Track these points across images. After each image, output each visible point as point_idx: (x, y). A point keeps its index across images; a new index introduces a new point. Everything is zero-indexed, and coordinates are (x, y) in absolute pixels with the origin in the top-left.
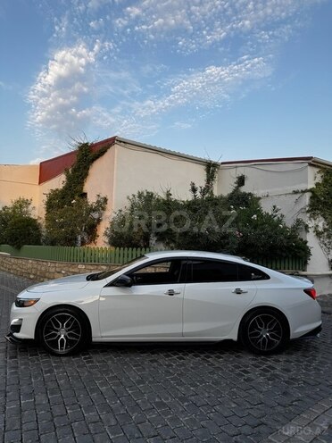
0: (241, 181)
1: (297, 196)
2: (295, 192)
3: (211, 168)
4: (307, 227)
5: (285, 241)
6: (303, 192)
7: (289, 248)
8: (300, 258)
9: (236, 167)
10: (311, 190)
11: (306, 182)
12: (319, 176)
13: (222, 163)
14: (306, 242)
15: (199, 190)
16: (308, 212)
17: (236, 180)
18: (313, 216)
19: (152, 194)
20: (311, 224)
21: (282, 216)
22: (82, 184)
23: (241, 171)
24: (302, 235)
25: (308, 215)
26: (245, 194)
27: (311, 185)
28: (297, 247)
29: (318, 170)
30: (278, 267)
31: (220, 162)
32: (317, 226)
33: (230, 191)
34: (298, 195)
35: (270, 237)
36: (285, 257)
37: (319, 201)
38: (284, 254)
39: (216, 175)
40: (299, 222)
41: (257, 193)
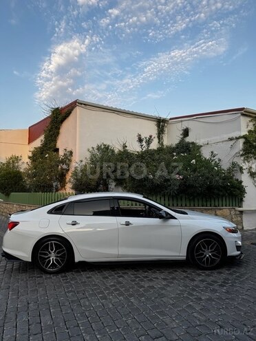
0: (186, 133)
1: (232, 143)
2: (231, 139)
3: (161, 123)
4: (241, 169)
5: (221, 181)
6: (237, 138)
7: (225, 188)
8: (236, 196)
9: (182, 121)
10: (244, 137)
11: (240, 130)
12: (251, 124)
13: (171, 119)
14: (241, 182)
15: (145, 141)
16: (242, 155)
17: (181, 132)
18: (247, 159)
19: (109, 146)
20: (245, 166)
21: (220, 160)
22: (55, 141)
23: (185, 125)
24: (237, 176)
25: (242, 158)
26: (189, 143)
27: (244, 132)
28: (233, 186)
29: (250, 119)
30: (217, 204)
31: (169, 118)
32: (251, 167)
33: (177, 142)
34: (234, 141)
35: (208, 178)
36: (222, 196)
37: (251, 146)
38: (221, 193)
39: (166, 129)
40: (234, 165)
41: (199, 142)
